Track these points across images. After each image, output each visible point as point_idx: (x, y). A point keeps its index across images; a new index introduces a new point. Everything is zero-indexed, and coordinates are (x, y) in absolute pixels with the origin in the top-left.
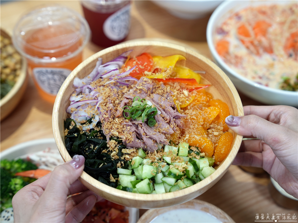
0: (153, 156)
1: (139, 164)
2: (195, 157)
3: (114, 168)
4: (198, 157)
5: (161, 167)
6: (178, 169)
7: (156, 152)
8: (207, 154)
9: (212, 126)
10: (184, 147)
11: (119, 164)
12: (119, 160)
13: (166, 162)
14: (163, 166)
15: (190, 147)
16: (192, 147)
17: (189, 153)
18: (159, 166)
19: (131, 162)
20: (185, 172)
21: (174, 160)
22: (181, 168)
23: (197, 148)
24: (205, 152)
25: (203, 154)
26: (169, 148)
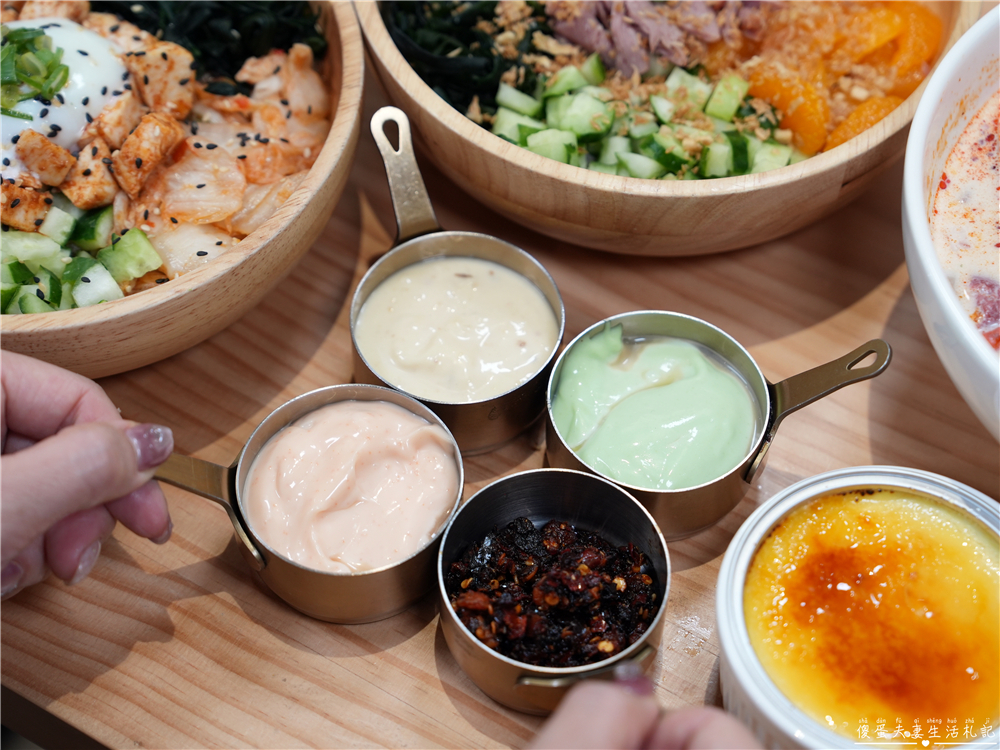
0: (625, 87)
1: (569, 88)
2: (753, 133)
3: (490, 76)
4: (763, 134)
5: (634, 121)
6: (680, 141)
7: (636, 78)
8: (799, 138)
9: (858, 69)
10: (728, 88)
11: (510, 75)
12: (517, 63)
13: (655, 114)
14: (640, 121)
15: (749, 97)
16: (756, 100)
17: (740, 113)
18: (626, 115)
19: (546, 78)
20: (699, 157)
21: (681, 116)
22: (690, 143)
23: (774, 110)
24: (794, 131)
25: (784, 134)
26: (682, 80)
